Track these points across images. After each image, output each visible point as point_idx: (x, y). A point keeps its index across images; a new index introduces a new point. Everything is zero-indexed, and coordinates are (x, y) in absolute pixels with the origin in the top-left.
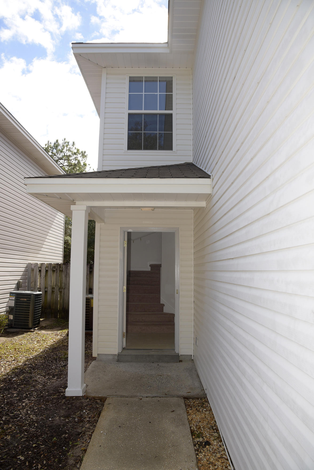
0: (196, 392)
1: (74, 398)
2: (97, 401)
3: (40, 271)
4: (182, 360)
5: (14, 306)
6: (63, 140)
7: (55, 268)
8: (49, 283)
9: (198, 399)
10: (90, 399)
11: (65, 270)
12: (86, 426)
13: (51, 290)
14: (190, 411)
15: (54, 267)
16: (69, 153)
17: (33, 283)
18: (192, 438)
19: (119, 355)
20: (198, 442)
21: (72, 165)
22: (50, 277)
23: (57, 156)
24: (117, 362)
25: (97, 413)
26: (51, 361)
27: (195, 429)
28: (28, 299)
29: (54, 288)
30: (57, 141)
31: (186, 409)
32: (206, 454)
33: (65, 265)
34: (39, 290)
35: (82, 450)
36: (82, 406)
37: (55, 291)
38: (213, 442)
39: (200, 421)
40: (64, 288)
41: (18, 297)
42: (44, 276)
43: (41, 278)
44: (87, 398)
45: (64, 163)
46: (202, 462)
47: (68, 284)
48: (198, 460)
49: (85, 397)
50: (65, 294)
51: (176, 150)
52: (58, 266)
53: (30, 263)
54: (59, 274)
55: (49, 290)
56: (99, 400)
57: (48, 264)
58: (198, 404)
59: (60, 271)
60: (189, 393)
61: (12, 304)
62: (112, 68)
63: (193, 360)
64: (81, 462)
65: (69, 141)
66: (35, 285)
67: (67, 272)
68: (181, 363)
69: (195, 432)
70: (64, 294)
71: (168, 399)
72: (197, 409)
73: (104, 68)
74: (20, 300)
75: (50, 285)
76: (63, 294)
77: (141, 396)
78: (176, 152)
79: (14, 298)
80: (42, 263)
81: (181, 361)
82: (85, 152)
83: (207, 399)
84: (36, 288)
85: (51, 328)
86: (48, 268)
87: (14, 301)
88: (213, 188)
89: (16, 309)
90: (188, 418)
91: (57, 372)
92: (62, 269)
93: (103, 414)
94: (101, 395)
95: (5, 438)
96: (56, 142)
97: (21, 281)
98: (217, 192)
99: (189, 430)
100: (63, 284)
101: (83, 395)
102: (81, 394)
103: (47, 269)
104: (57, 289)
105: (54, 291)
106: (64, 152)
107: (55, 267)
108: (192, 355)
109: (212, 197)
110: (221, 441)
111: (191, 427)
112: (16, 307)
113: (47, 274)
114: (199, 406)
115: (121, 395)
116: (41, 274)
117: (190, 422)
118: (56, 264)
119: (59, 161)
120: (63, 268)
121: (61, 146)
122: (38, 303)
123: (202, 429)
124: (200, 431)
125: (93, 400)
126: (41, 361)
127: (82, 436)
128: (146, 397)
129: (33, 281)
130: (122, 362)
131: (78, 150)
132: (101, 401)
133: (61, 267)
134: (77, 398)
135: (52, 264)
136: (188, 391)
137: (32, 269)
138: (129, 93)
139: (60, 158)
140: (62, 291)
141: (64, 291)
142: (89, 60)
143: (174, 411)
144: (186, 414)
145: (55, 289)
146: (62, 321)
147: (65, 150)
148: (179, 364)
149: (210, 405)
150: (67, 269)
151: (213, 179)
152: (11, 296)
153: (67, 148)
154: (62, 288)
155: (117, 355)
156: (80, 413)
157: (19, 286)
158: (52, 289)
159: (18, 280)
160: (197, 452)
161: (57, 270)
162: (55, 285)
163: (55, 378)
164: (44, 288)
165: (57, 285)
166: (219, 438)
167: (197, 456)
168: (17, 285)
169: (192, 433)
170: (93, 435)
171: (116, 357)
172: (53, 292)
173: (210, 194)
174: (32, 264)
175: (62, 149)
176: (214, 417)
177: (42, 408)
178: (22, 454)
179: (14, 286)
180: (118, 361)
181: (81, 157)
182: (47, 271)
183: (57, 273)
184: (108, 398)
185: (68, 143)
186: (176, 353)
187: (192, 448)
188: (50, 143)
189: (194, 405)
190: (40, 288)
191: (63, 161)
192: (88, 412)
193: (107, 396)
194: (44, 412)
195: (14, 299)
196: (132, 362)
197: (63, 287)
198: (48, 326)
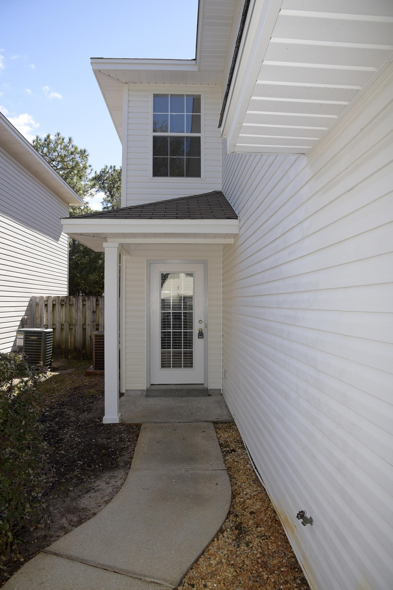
0: (225, 418)
1: (111, 425)
2: (133, 427)
3: (46, 305)
4: (211, 394)
5: (23, 345)
6: (56, 136)
7: (64, 302)
8: (57, 319)
9: (226, 423)
10: (126, 426)
11: (76, 304)
12: (128, 444)
13: (60, 327)
14: (219, 432)
15: (62, 301)
16: (63, 153)
17: (39, 319)
18: (221, 448)
19: (147, 390)
20: (225, 450)
21: (68, 168)
22: (58, 312)
23: (48, 157)
24: (145, 397)
25: (135, 435)
26: (77, 398)
27: (223, 443)
28: (38, 337)
29: (63, 325)
30: (48, 136)
31: (216, 430)
32: (232, 457)
33: (75, 298)
34: (46, 327)
35: (129, 457)
36: (120, 431)
37: (65, 328)
38: (238, 450)
39: (227, 438)
40: (75, 325)
41: (27, 334)
42: (51, 312)
43: (48, 313)
44: (124, 425)
45: (58, 165)
46: (228, 461)
47: (80, 319)
48: (225, 461)
49: (122, 424)
50: (77, 330)
51: (204, 178)
52: (67, 299)
53: (34, 297)
54: (68, 309)
55: (58, 326)
56: (134, 426)
57: (55, 297)
58: (226, 427)
59: (70, 305)
60: (218, 419)
61: (21, 343)
62: (134, 83)
63: (222, 394)
64: (130, 464)
65: (64, 137)
66: (41, 321)
67: (78, 306)
68: (210, 397)
69: (223, 444)
70: (75, 331)
71: (199, 423)
72: (225, 430)
73: (125, 83)
74: (30, 338)
75: (58, 321)
76: (73, 331)
77: (173, 422)
78: (204, 179)
79: (23, 336)
80: (48, 297)
81: (209, 395)
82: (85, 152)
83: (235, 423)
84: (42, 325)
85: (64, 369)
86: (56, 302)
87: (23, 339)
88: (240, 229)
89: (25, 349)
90: (217, 436)
91: (86, 408)
92: (72, 303)
93: (141, 435)
94: (136, 422)
95: (60, 452)
96: (47, 138)
97: (26, 317)
98: (243, 234)
99: (218, 443)
100: (73, 320)
101: (120, 422)
102: (117, 421)
103: (54, 303)
104: (67, 326)
105: (63, 327)
106: (58, 151)
107: (64, 300)
108: (220, 389)
109: (239, 237)
110: (245, 449)
111: (219, 442)
112: (25, 346)
113: (54, 308)
114: (227, 428)
115: (155, 422)
116: (47, 309)
117: (218, 439)
118: (64, 297)
119: (52, 163)
120: (73, 301)
121: (54, 144)
122: (50, 342)
123: (229, 443)
124: (228, 444)
125: (129, 426)
126: (67, 399)
127: (126, 449)
128: (179, 423)
129: (38, 317)
130: (150, 397)
131: (76, 148)
132: (136, 427)
133: (71, 300)
134: (114, 425)
135: (60, 296)
136: (217, 418)
137: (37, 303)
138: (154, 113)
139: (53, 159)
140: (72, 328)
141: (75, 328)
142: (109, 76)
143: (204, 431)
144: (215, 433)
145: (65, 326)
146: (74, 362)
147: (58, 149)
148: (207, 398)
149: (236, 426)
150: (78, 303)
151: (240, 220)
152: (19, 335)
153: (61, 146)
154: (73, 325)
155: (146, 390)
156: (119, 436)
157: (23, 323)
158: (61, 325)
159: (22, 316)
160: (224, 456)
161: (66, 304)
162: (64, 321)
163: (86, 413)
164: (52, 325)
165: (67, 321)
166: (243, 448)
167: (225, 458)
168: (21, 321)
169: (220, 445)
170: (136, 448)
171: (145, 393)
172: (62, 329)
173: (237, 234)
174: (36, 298)
175: (56, 148)
176: (240, 435)
177: (84, 433)
178: (80, 460)
179: (18, 323)
180: (147, 396)
181: (80, 157)
182: (54, 305)
183: (66, 308)
184: (143, 424)
185: (63, 140)
186: (205, 387)
187: (220, 455)
188: (40, 140)
189: (222, 428)
190: (47, 325)
191: (57, 163)
192: (127, 435)
193: (142, 422)
194: (86, 436)
195: (23, 338)
196: (160, 397)
197: (74, 323)
198: (60, 367)
